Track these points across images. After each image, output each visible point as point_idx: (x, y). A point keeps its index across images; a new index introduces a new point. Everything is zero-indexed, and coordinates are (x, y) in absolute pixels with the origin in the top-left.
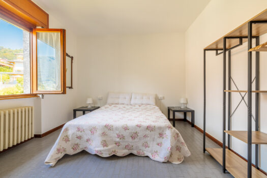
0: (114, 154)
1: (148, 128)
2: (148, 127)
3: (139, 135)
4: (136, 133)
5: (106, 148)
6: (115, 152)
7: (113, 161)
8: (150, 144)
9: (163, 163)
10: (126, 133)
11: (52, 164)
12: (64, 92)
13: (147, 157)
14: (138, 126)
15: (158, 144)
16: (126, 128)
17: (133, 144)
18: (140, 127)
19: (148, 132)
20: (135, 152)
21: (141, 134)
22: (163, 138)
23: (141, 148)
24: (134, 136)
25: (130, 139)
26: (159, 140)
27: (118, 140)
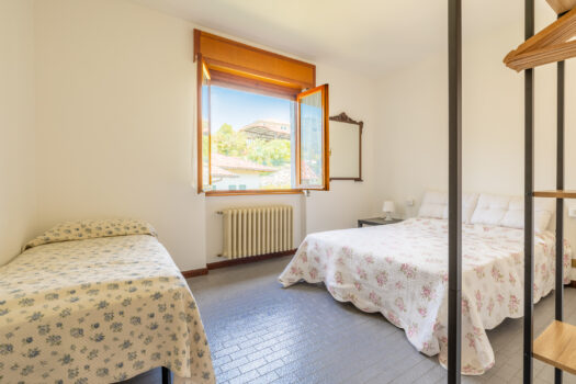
0: (350, 300)
1: (403, 268)
2: (403, 265)
3: (389, 278)
4: (384, 273)
5: (339, 286)
6: (352, 297)
7: (348, 313)
8: (408, 305)
9: (421, 353)
10: (369, 269)
11: (285, 284)
12: (326, 188)
13: (402, 330)
14: (387, 259)
15: (420, 310)
16: (369, 260)
17: (380, 295)
18: (390, 262)
19: (402, 277)
20: (385, 313)
21: (391, 278)
22: (429, 299)
23: (393, 307)
24: (381, 278)
25: (376, 284)
26: (423, 302)
27: (358, 277)
